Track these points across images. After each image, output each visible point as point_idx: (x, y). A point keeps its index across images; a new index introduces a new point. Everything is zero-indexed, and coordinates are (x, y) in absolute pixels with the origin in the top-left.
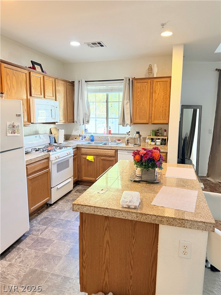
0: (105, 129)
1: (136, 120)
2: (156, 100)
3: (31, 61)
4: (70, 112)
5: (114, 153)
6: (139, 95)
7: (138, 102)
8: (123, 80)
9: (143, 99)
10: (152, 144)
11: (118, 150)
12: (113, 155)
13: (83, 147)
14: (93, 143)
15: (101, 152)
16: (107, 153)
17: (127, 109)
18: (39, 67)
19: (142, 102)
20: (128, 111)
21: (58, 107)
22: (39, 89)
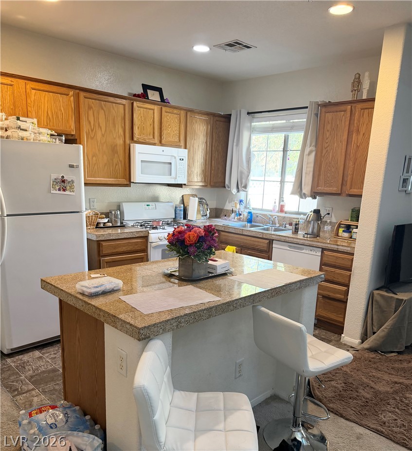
0: (275, 203)
1: (318, 186)
2: (358, 147)
3: (143, 85)
4: (218, 168)
5: (266, 245)
6: (327, 136)
7: (324, 151)
8: (307, 107)
9: (336, 144)
10: (344, 237)
11: (273, 240)
12: (265, 249)
13: (223, 229)
14: (249, 226)
15: (247, 242)
16: (257, 243)
17: (307, 163)
18: (157, 93)
19: (333, 149)
20: (309, 169)
21: (186, 159)
22: (150, 129)
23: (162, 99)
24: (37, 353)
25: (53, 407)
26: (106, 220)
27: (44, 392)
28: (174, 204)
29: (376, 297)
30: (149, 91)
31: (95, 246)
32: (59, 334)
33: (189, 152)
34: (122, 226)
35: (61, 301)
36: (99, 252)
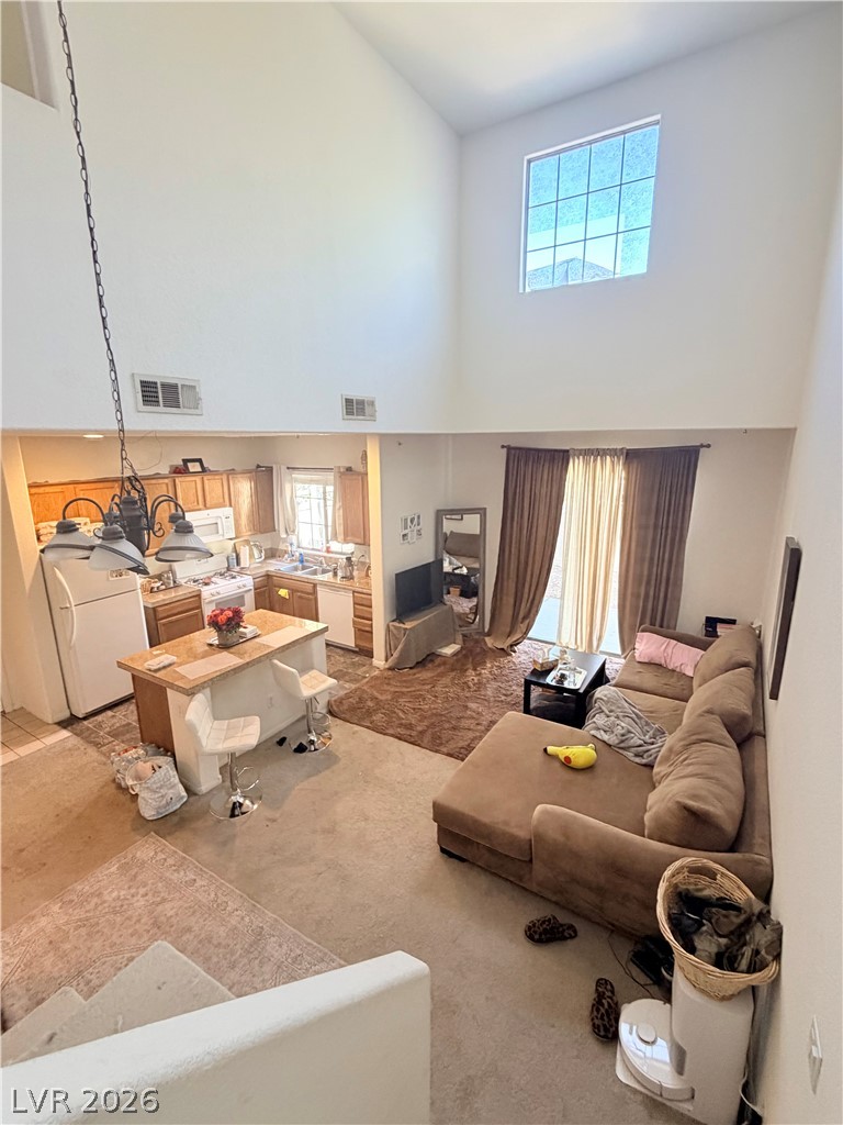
1: (347, 534)
3: (182, 459)
4: (266, 516)
5: (312, 588)
7: (348, 510)
8: (332, 469)
9: (355, 505)
11: (316, 584)
12: (311, 592)
13: (275, 574)
14: (300, 567)
15: (297, 585)
16: (304, 587)
18: (198, 465)
20: (340, 521)
21: (232, 518)
22: (193, 498)
23: (204, 470)
24: (109, 713)
25: (135, 748)
26: (159, 584)
27: (123, 742)
28: (225, 554)
29: (391, 628)
30: (189, 464)
31: (152, 611)
32: (132, 691)
33: (234, 510)
34: (177, 586)
35: (133, 677)
36: (155, 616)
